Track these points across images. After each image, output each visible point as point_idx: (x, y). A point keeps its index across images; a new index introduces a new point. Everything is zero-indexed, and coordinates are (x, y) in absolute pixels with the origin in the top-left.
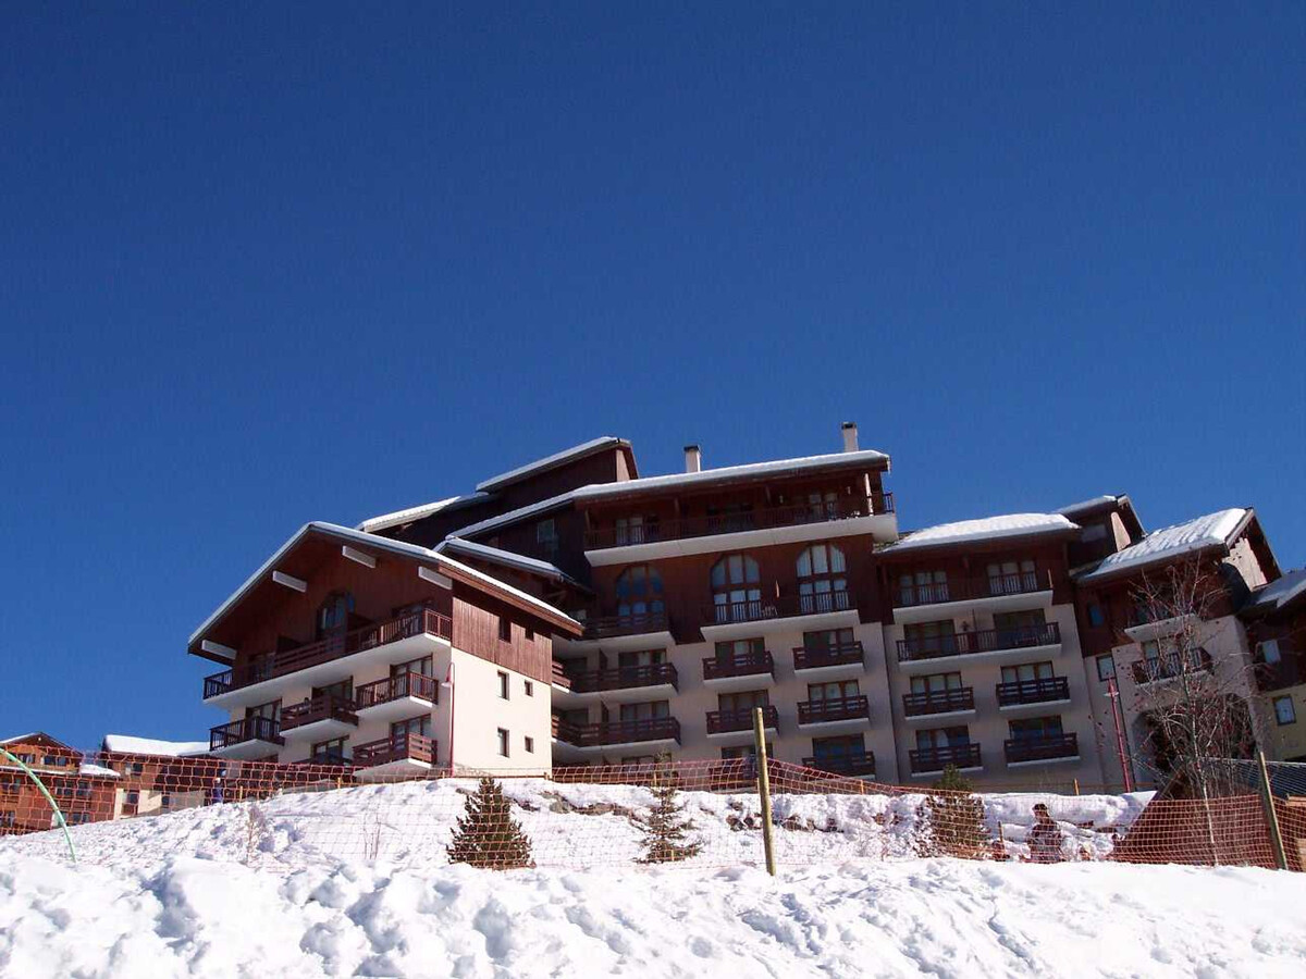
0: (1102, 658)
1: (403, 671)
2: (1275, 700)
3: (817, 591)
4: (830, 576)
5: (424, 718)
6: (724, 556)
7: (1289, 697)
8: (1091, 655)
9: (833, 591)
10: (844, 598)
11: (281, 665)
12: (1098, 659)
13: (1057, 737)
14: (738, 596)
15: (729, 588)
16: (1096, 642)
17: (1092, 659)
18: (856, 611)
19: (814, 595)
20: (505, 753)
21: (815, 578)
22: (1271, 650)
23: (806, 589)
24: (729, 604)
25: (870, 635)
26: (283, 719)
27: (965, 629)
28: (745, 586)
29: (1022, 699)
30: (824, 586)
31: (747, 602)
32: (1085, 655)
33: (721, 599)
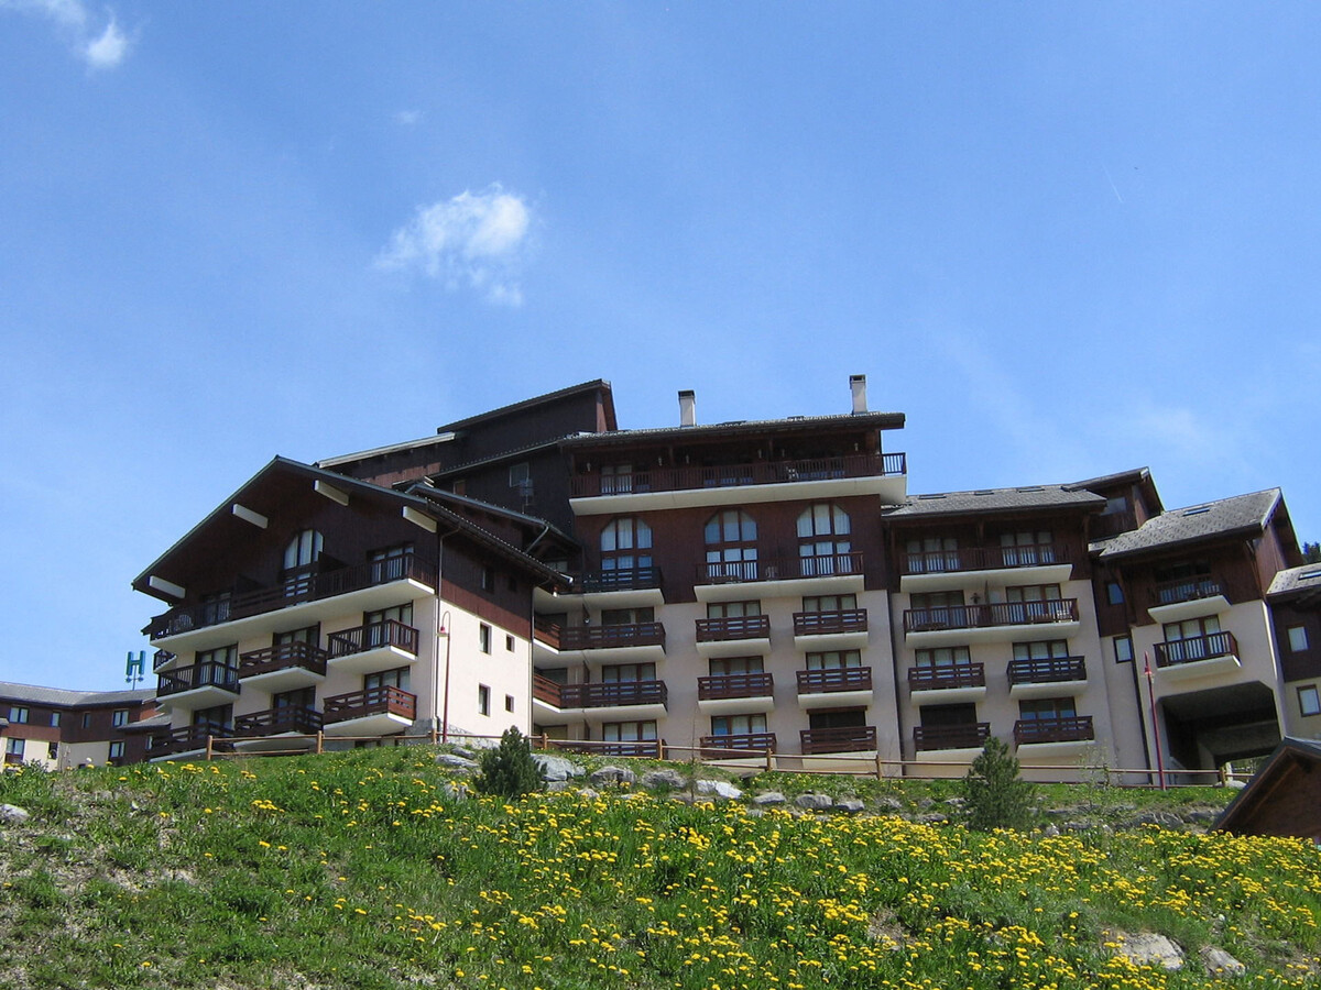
0: (1119, 638)
1: (377, 619)
2: (1299, 689)
3: (818, 554)
4: (833, 538)
5: (402, 670)
6: (718, 511)
7: (1314, 686)
8: (1109, 635)
9: (835, 556)
10: (845, 563)
11: (241, 606)
12: (1115, 639)
13: (1071, 719)
14: (732, 555)
15: (722, 546)
16: (1115, 622)
17: (1109, 640)
18: (862, 577)
19: (815, 557)
20: (485, 712)
21: (815, 540)
22: (1298, 639)
23: (806, 551)
24: (723, 563)
25: (875, 603)
26: (242, 665)
27: (976, 601)
28: (741, 545)
29: (1034, 678)
30: (825, 549)
31: (742, 561)
32: (1101, 635)
33: (714, 557)
